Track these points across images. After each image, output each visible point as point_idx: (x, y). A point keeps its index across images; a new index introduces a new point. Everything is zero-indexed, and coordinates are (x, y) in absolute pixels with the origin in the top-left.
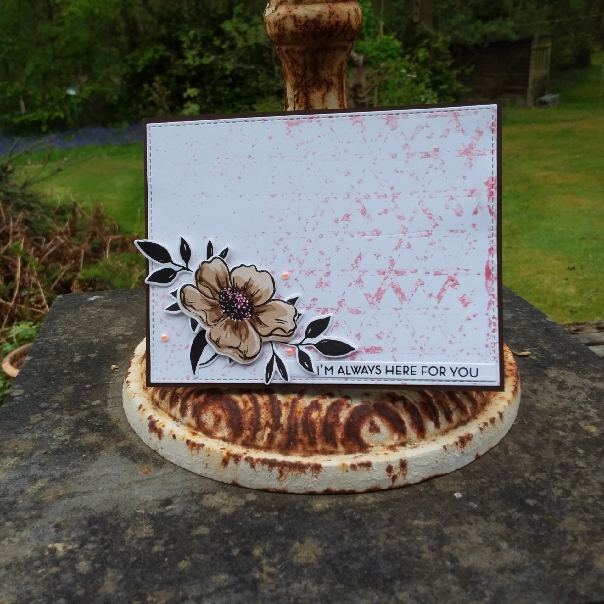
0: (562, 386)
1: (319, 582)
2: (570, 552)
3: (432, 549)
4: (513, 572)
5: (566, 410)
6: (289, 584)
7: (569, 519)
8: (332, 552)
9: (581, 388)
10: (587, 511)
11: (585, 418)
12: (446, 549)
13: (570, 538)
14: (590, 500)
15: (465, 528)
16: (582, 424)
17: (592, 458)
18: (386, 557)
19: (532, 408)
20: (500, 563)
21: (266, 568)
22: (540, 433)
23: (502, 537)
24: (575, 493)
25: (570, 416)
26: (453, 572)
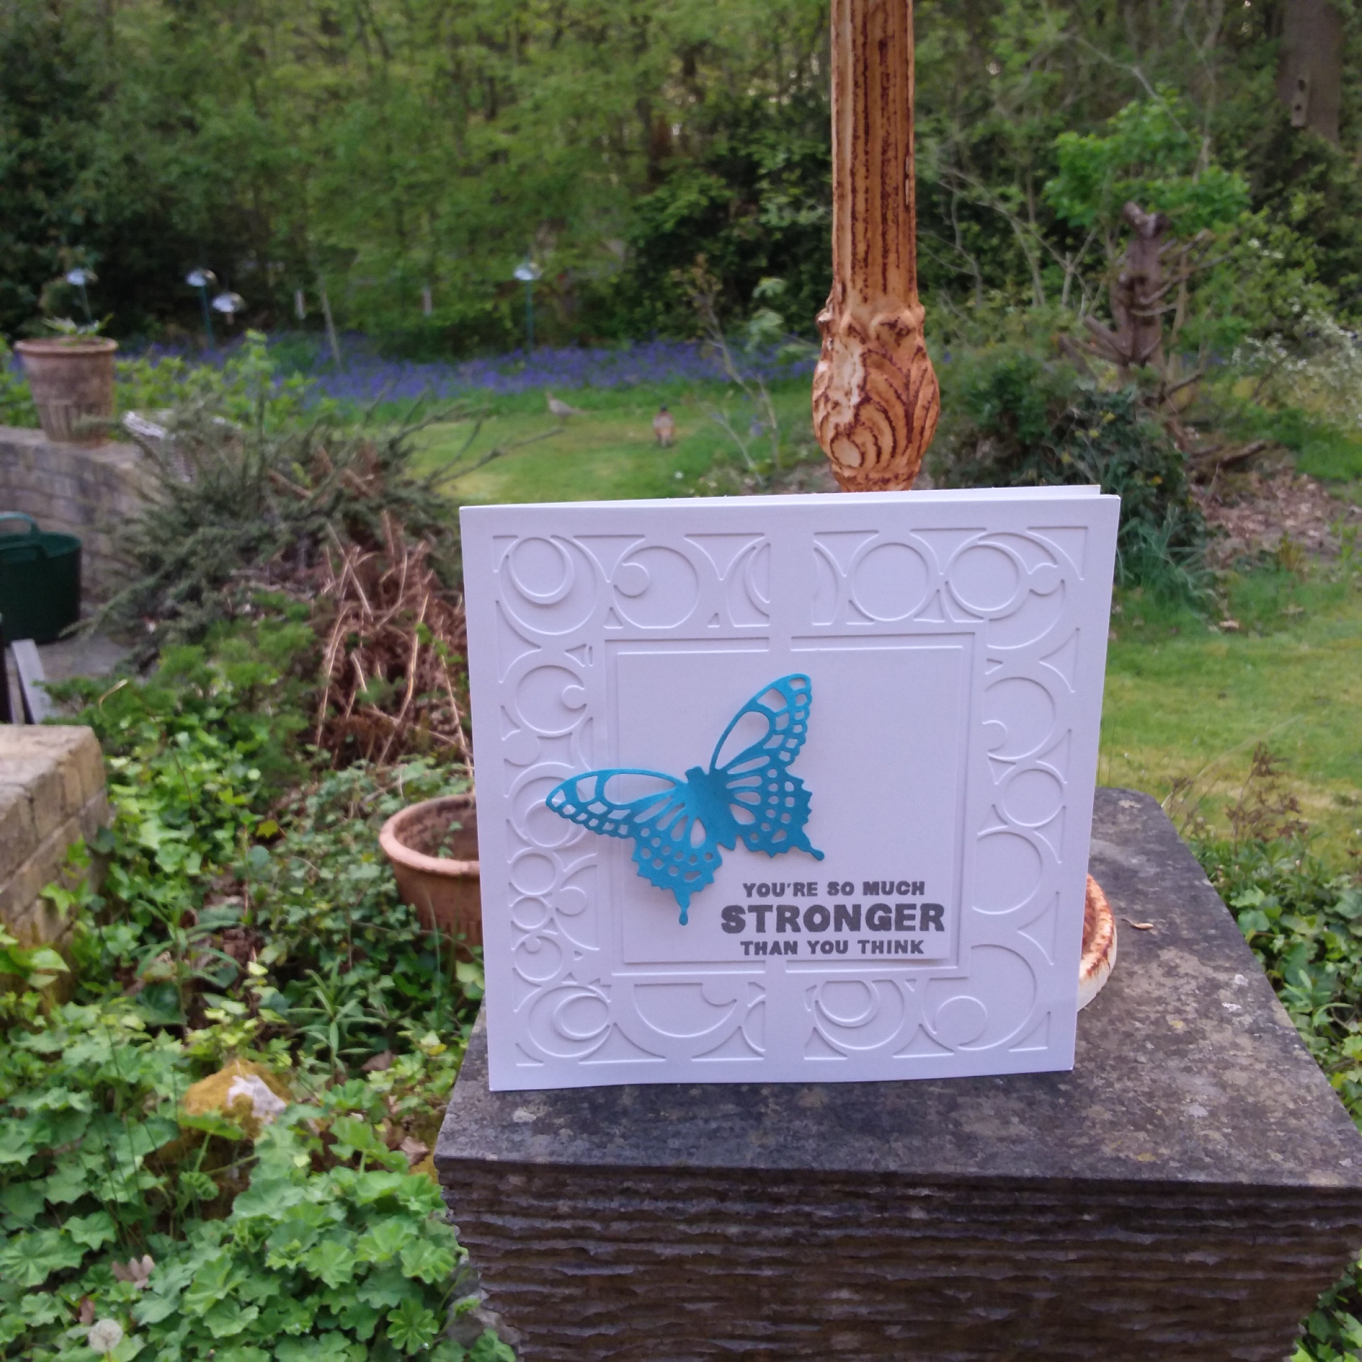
0: (1171, 971)
1: (820, 1123)
2: (1081, 1135)
3: (938, 1113)
4: (1014, 1142)
5: (1159, 1000)
6: (790, 1121)
7: (1097, 1108)
8: (839, 1102)
9: (1195, 978)
10: (1122, 1104)
11: (1178, 1011)
12: (954, 1115)
13: (1088, 1123)
14: (1131, 1094)
15: (982, 1100)
16: (1169, 1018)
17: (1161, 1055)
18: (891, 1113)
19: (1119, 994)
20: (1004, 1133)
21: (772, 1106)
22: (1112, 1022)
23: (1015, 1113)
24: (1118, 1086)
25: (1160, 1008)
26: (953, 1134)
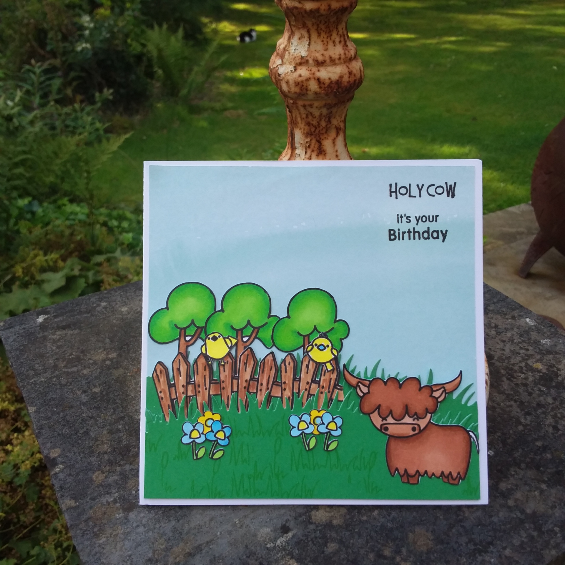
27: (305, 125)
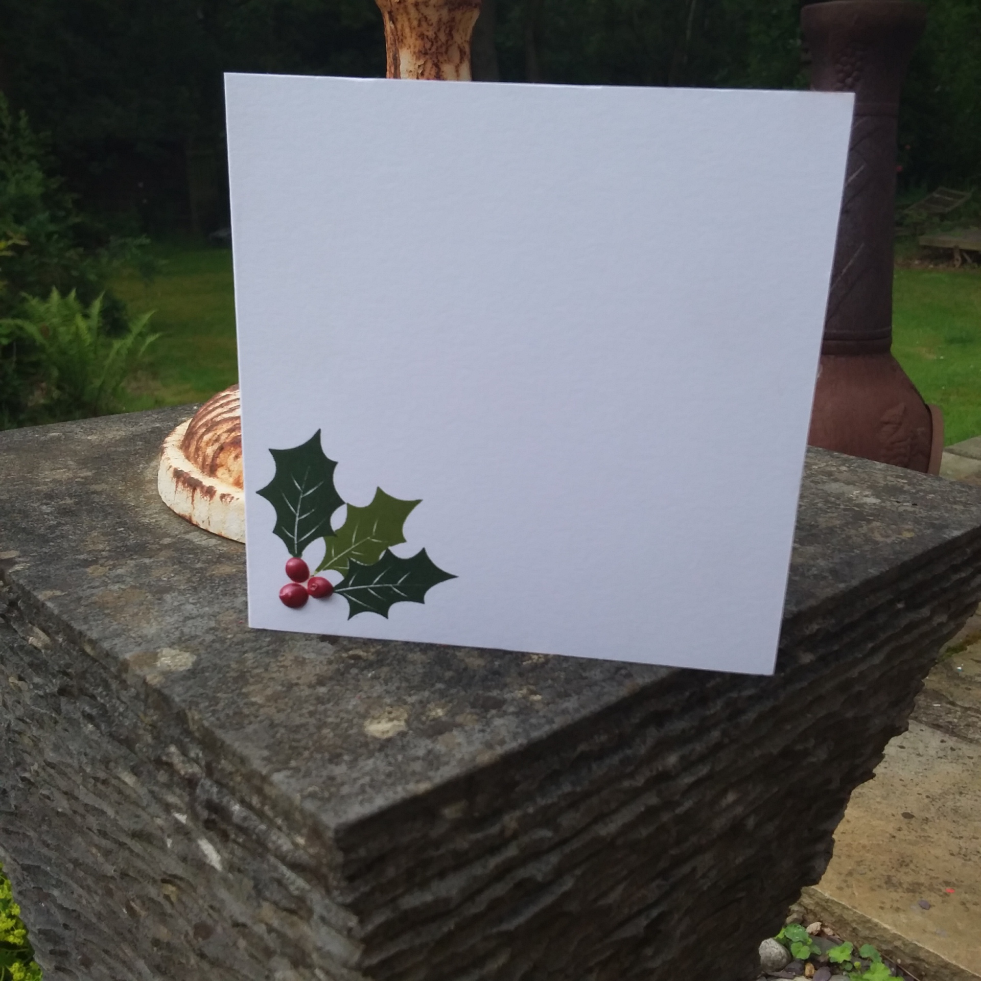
27: (416, 39)
